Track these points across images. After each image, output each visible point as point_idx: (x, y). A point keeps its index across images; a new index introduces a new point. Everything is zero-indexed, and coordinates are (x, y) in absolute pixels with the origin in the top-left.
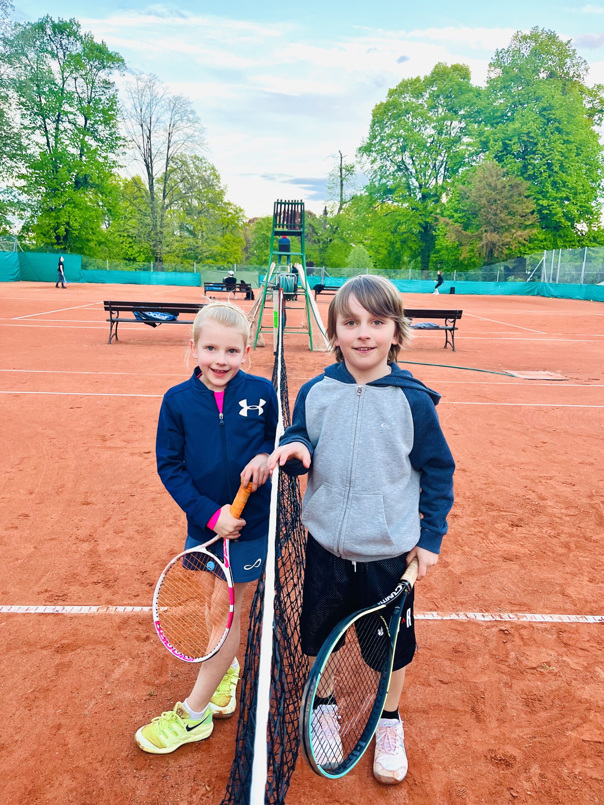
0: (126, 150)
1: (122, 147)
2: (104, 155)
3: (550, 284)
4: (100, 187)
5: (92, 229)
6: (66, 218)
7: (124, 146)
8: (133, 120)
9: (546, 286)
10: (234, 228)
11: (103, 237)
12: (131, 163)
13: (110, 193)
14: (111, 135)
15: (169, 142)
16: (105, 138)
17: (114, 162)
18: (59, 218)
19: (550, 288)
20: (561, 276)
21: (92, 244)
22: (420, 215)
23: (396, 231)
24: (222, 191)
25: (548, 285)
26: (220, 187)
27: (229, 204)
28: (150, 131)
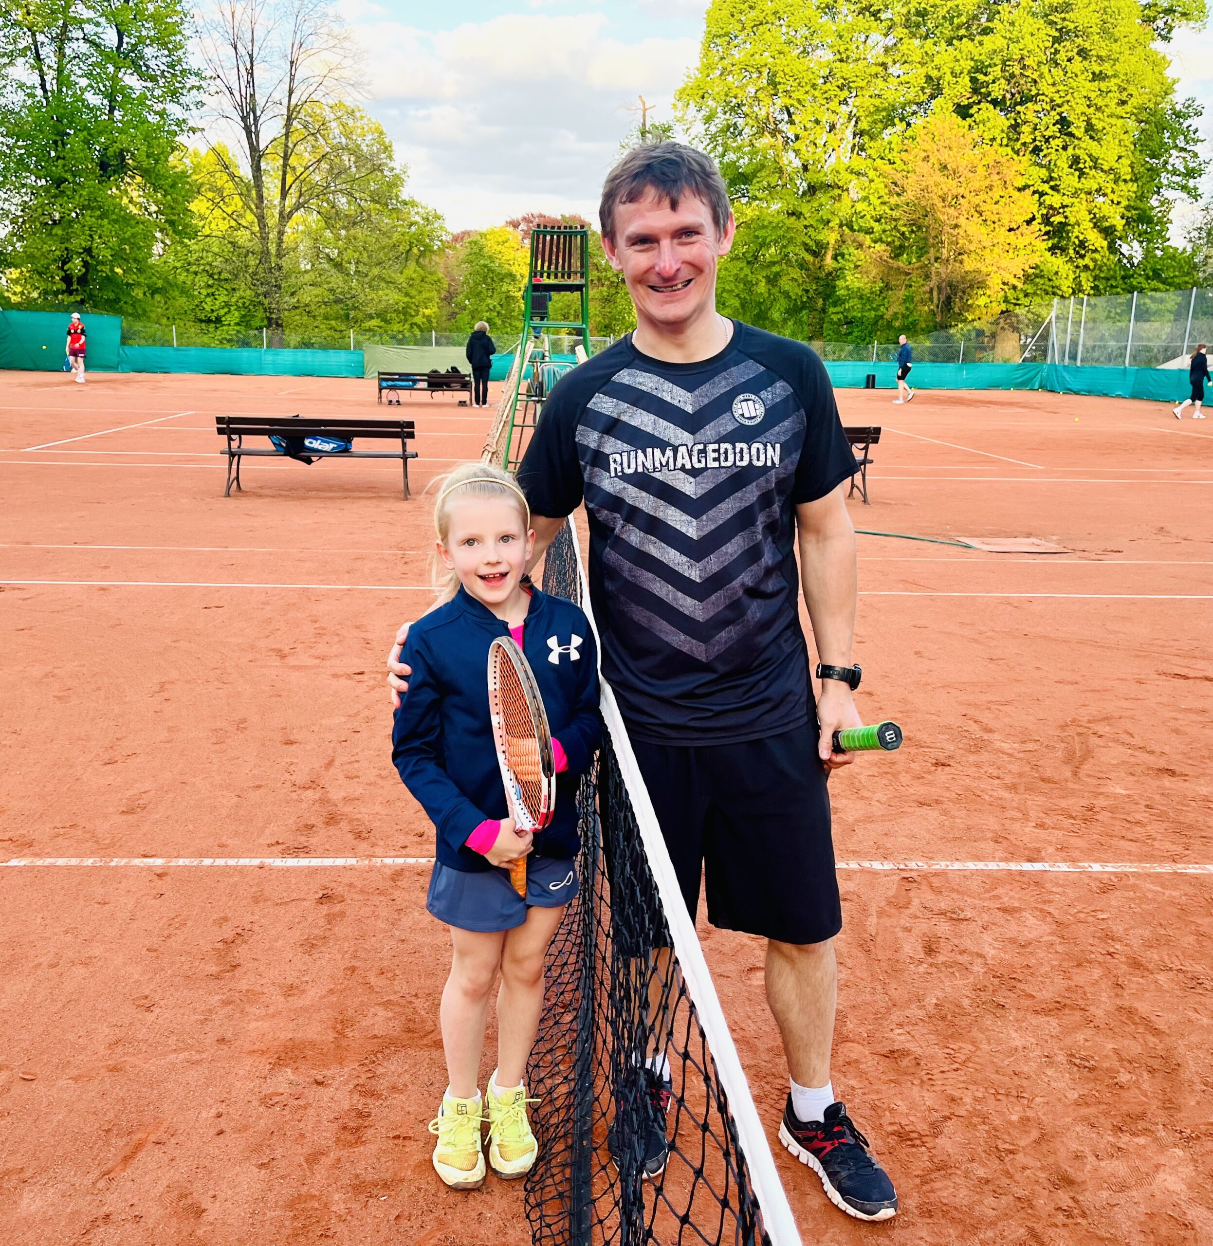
0: (204, 98)
1: (195, 91)
2: (158, 107)
3: (1064, 366)
4: (153, 175)
5: (136, 260)
6: (85, 240)
7: (199, 88)
8: (216, 35)
9: (1056, 370)
10: (422, 254)
11: (159, 278)
12: (214, 125)
13: (173, 186)
14: (171, 66)
15: (292, 78)
16: (158, 73)
17: (179, 123)
18: (68, 240)
19: (1065, 374)
20: (1086, 350)
21: (138, 293)
22: (806, 227)
23: (756, 258)
24: (397, 176)
25: (1060, 369)
26: (393, 169)
27: (414, 204)
28: (251, 57)
